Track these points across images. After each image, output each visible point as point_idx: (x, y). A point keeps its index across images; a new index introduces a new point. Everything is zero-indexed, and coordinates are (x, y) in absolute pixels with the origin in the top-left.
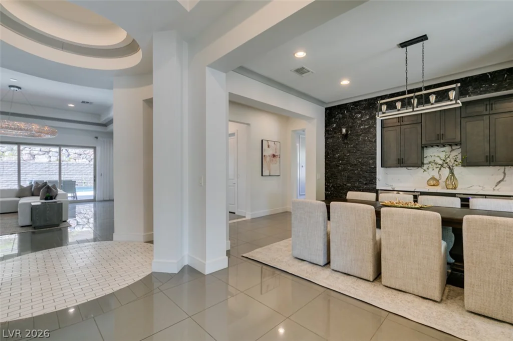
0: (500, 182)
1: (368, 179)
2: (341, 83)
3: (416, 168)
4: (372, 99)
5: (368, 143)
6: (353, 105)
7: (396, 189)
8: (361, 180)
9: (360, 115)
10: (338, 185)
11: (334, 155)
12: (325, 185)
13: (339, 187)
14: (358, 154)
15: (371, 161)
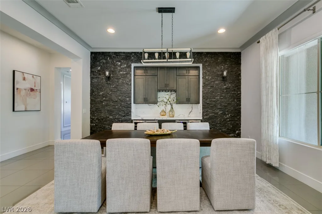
0: (190, 112)
1: (126, 112)
2: (108, 30)
3: (153, 104)
4: (128, 53)
5: (126, 85)
6: (115, 54)
7: (144, 119)
8: (121, 113)
9: (120, 64)
10: (102, 118)
11: (98, 93)
12: (91, 118)
13: (103, 119)
14: (118, 93)
15: (128, 99)
